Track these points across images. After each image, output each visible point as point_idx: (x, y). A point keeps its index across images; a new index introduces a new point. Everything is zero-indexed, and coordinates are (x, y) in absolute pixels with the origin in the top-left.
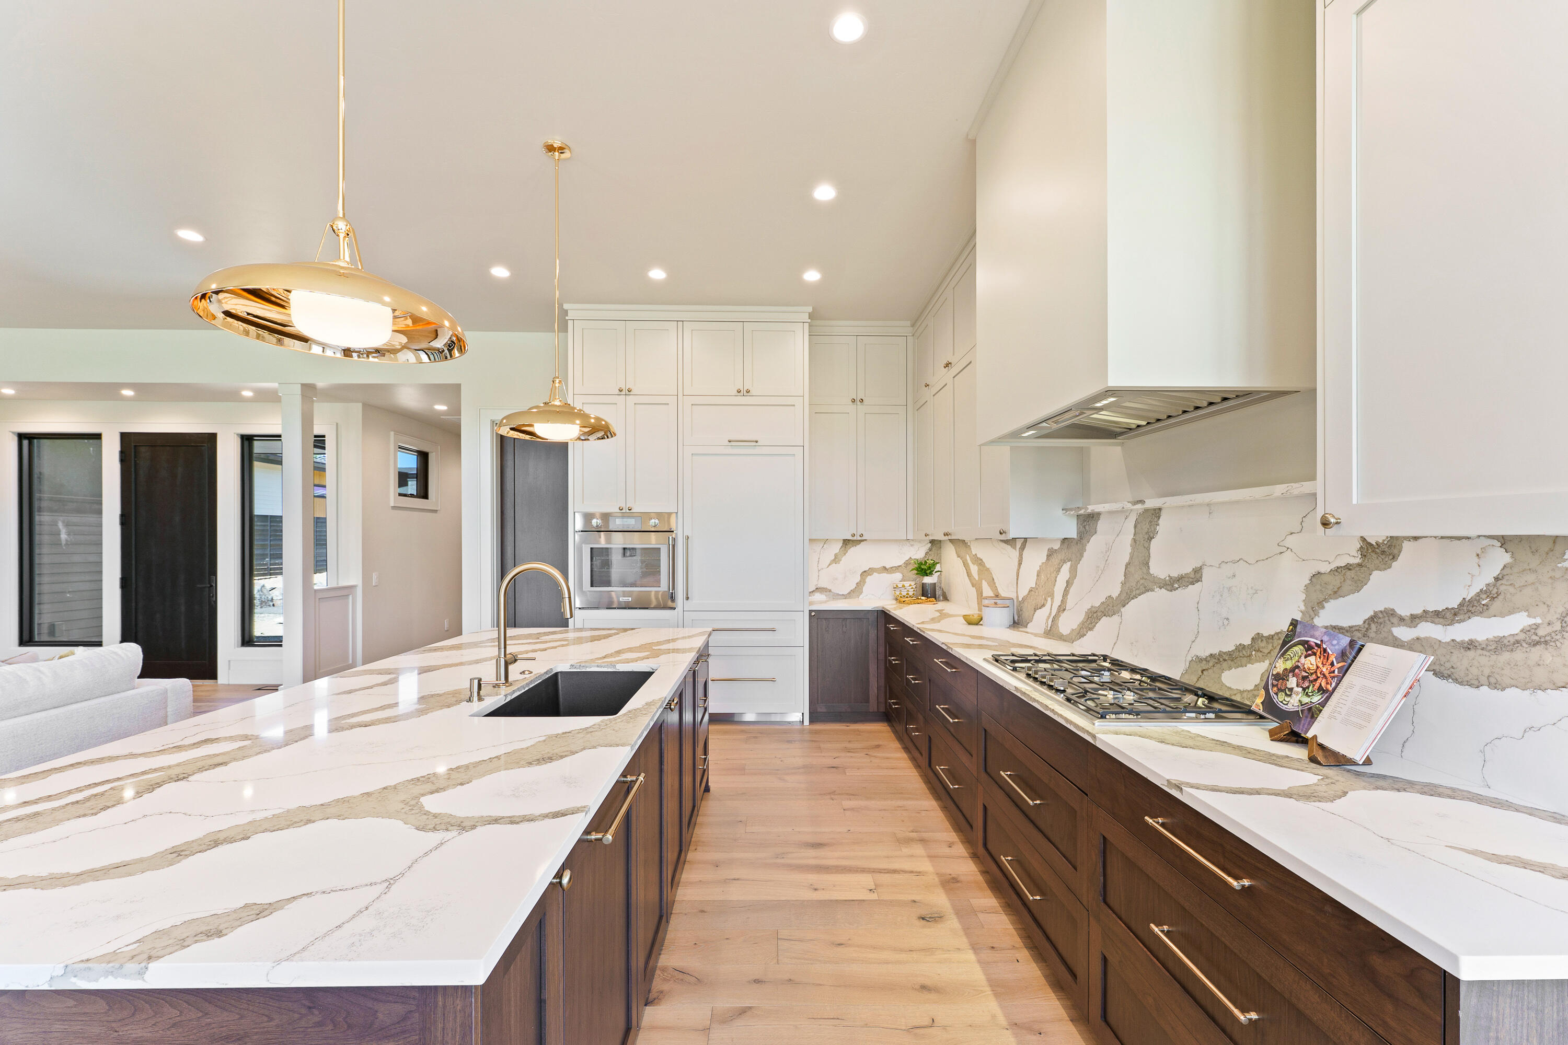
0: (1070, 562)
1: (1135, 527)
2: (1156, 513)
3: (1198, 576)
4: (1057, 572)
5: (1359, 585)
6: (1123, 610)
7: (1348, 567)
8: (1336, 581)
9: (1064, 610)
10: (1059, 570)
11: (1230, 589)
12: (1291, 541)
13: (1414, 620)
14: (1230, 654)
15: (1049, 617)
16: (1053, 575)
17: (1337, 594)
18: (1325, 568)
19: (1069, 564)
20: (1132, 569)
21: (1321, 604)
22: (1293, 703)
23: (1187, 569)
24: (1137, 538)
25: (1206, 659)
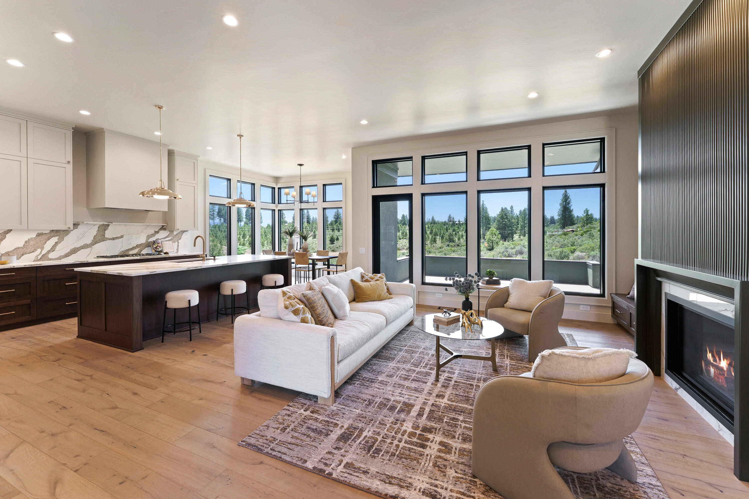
0: (58, 237)
1: (99, 227)
2: (108, 225)
3: (122, 237)
4: (47, 240)
5: (154, 236)
6: (93, 246)
7: (153, 234)
8: (151, 235)
9: (53, 251)
10: (49, 239)
11: (131, 238)
12: (143, 231)
13: (161, 239)
14: (131, 249)
15: (39, 255)
16: (44, 241)
17: (151, 237)
18: (149, 234)
19: (57, 237)
20: (97, 237)
21: (149, 239)
22: (160, 250)
23: (119, 236)
24: (99, 230)
25: (125, 251)
